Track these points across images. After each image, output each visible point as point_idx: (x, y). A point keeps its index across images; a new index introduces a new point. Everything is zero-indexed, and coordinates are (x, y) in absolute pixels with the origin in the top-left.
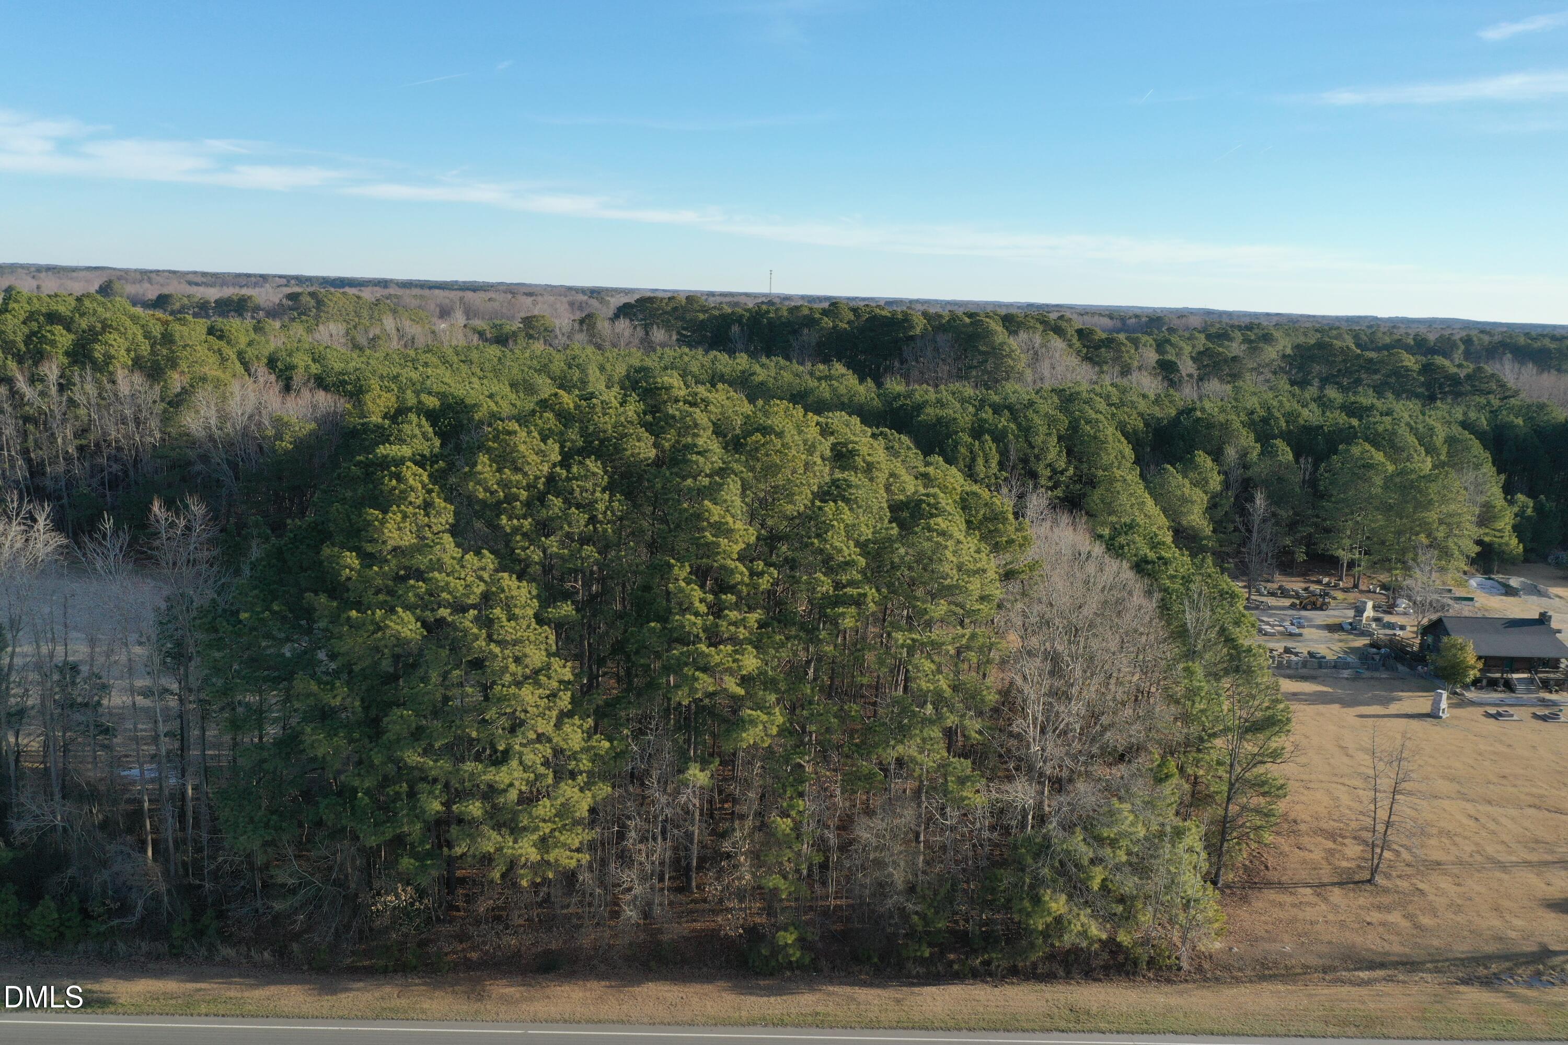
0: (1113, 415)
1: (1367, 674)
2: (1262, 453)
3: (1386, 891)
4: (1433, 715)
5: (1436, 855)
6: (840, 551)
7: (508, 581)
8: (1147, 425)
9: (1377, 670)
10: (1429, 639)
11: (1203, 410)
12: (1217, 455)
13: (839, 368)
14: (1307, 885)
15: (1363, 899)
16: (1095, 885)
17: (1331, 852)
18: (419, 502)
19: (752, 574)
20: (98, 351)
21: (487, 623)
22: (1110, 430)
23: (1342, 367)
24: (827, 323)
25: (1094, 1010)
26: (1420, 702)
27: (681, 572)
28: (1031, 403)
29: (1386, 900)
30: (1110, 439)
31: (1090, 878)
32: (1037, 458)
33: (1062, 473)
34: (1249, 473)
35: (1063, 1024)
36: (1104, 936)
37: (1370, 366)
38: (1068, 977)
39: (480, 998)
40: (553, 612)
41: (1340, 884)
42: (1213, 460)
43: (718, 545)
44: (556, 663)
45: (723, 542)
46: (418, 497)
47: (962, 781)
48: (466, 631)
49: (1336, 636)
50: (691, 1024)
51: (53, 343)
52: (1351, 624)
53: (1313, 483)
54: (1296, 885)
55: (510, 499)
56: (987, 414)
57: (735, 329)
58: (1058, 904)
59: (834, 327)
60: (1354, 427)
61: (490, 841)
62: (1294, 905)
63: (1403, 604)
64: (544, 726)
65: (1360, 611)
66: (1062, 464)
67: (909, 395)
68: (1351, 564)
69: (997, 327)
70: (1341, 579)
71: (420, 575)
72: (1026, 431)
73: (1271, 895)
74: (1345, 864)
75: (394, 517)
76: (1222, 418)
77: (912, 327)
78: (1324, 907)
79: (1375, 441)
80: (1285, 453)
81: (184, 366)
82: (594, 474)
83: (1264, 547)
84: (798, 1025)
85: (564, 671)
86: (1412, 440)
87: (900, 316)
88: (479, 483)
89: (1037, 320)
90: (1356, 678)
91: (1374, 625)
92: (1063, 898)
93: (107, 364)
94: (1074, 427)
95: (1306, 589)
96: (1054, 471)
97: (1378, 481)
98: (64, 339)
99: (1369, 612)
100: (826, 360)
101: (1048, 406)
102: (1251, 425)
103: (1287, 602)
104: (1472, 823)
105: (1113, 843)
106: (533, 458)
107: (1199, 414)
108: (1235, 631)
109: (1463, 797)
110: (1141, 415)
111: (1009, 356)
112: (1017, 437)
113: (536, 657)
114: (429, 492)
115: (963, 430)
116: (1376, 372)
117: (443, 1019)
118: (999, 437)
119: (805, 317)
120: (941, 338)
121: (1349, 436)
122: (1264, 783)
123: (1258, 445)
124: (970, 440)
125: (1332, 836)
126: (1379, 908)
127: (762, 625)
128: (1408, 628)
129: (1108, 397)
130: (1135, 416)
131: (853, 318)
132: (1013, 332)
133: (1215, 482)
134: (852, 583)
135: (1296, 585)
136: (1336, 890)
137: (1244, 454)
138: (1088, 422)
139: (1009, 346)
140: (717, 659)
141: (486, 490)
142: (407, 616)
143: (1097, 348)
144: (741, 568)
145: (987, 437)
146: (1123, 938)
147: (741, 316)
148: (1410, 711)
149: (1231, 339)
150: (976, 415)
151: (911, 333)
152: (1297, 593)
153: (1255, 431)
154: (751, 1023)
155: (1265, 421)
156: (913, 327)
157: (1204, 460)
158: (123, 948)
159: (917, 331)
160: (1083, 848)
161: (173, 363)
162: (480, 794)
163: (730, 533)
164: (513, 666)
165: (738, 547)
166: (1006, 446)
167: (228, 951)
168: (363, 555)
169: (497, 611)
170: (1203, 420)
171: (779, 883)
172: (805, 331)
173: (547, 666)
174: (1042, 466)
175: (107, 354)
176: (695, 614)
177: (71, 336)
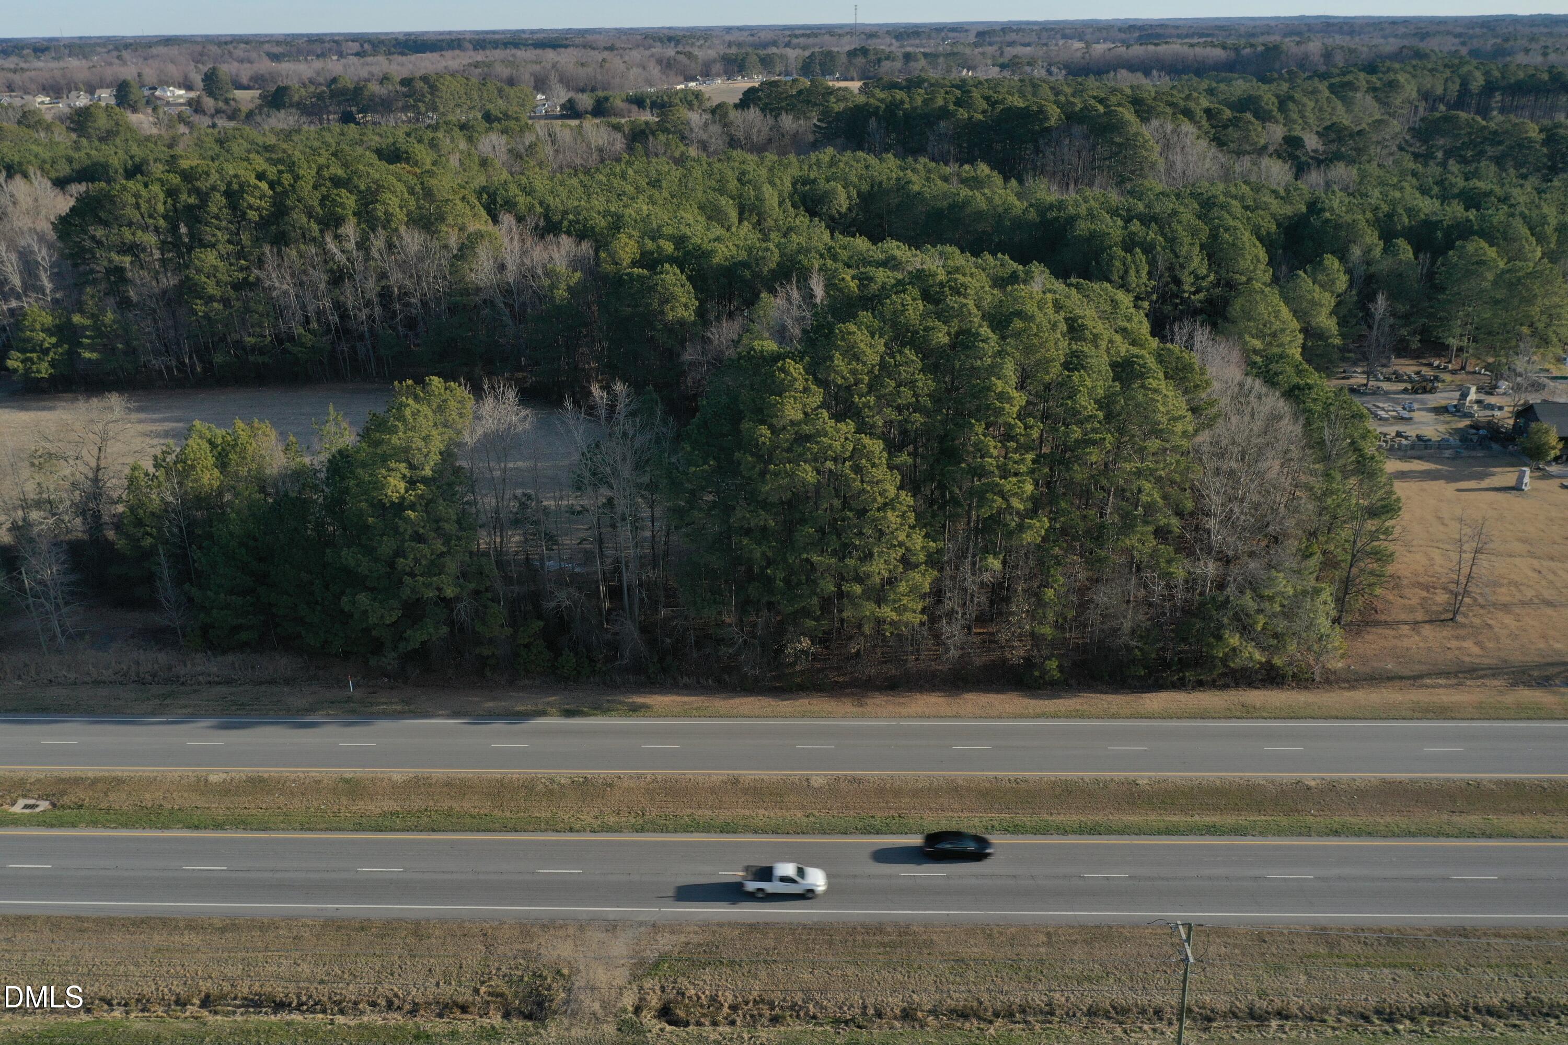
0: (1249, 218)
1: (1465, 453)
2: (1385, 250)
3: (1463, 626)
4: (1517, 488)
5: (1505, 599)
6: (1086, 408)
7: (866, 440)
8: (1279, 225)
9: (1474, 449)
10: (1521, 421)
11: (1331, 209)
12: (1343, 257)
13: (984, 169)
14: (1406, 623)
15: (1447, 632)
16: (1259, 627)
17: (1424, 599)
18: (801, 388)
19: (1026, 427)
20: (380, 210)
21: (857, 469)
22: (1246, 236)
23: (1466, 140)
24: (962, 114)
25: (1258, 705)
26: (1506, 476)
27: (979, 428)
28: (1173, 215)
29: (1462, 632)
30: (1247, 245)
31: (1256, 623)
32: (1182, 267)
33: (1203, 278)
34: (1372, 269)
35: (1238, 714)
36: (1264, 660)
37: (1494, 138)
38: (1237, 685)
39: (861, 705)
40: (898, 460)
41: (1430, 622)
42: (1340, 262)
43: (1003, 409)
44: (903, 493)
45: (1007, 406)
46: (799, 385)
47: (1169, 562)
48: (846, 476)
49: (1442, 418)
50: (1000, 717)
52: (1455, 406)
53: (1430, 275)
54: (1398, 623)
55: (858, 382)
57: (872, 122)
58: (1234, 640)
59: (971, 118)
60: (1470, 221)
61: (869, 608)
62: (1395, 637)
63: (1504, 385)
64: (902, 537)
65: (1464, 396)
66: (1203, 271)
67: (1061, 205)
68: (1460, 349)
69: (1128, 114)
70: (1450, 362)
71: (808, 438)
72: (1172, 241)
73: (1380, 630)
74: (1435, 608)
75: (788, 399)
76: (1348, 218)
77: (1047, 119)
78: (1417, 638)
79: (1488, 235)
80: (1405, 250)
82: (912, 360)
83: (1382, 340)
84: (1067, 717)
85: (907, 499)
86: (1525, 231)
87: (1035, 107)
89: (1167, 102)
90: (1456, 457)
91: (1475, 407)
92: (1238, 635)
94: (1214, 236)
95: (1418, 373)
96: (1197, 277)
97: (1490, 276)
99: (1473, 395)
100: (970, 160)
101: (1188, 213)
102: (1376, 222)
103: (1401, 386)
104: (1535, 575)
105: (1271, 599)
106: (869, 351)
107: (1327, 215)
109: (1532, 555)
110: (1273, 216)
111: (1143, 147)
112: (1164, 248)
113: (892, 491)
114: (807, 380)
115: (1116, 245)
117: (844, 717)
118: (1148, 249)
119: (940, 108)
120: (1077, 130)
121: (1464, 232)
122: (1376, 553)
123: (1381, 242)
124: (1123, 254)
125: (1426, 588)
126: (1457, 638)
127: (1034, 462)
128: (1506, 409)
129: (1242, 199)
130: (1269, 218)
131: (986, 106)
132: (1145, 120)
133: (1342, 282)
135: (1408, 368)
136: (1427, 626)
137: (1368, 250)
138: (1226, 229)
139: (1143, 135)
140: (1008, 487)
141: (843, 377)
142: (807, 467)
143: (1225, 127)
144: (1020, 424)
145: (1138, 250)
146: (1277, 661)
147: (878, 108)
148: (1497, 485)
150: (1125, 228)
151: (1046, 125)
152: (1410, 377)
153: (1378, 227)
154: (1037, 716)
155: (1389, 216)
156: (1049, 119)
157: (1332, 262)
158: (619, 680)
159: (1052, 122)
160: (1251, 603)
161: (442, 218)
162: (859, 579)
163: (1010, 400)
164: (879, 498)
165: (1016, 409)
166: (1154, 257)
167: (686, 680)
168: (772, 427)
169: (864, 461)
170: (1330, 220)
171: (1047, 630)
172: (942, 124)
173: (897, 496)
174: (1186, 273)
175: (386, 213)
176: (991, 457)
177: (354, 197)
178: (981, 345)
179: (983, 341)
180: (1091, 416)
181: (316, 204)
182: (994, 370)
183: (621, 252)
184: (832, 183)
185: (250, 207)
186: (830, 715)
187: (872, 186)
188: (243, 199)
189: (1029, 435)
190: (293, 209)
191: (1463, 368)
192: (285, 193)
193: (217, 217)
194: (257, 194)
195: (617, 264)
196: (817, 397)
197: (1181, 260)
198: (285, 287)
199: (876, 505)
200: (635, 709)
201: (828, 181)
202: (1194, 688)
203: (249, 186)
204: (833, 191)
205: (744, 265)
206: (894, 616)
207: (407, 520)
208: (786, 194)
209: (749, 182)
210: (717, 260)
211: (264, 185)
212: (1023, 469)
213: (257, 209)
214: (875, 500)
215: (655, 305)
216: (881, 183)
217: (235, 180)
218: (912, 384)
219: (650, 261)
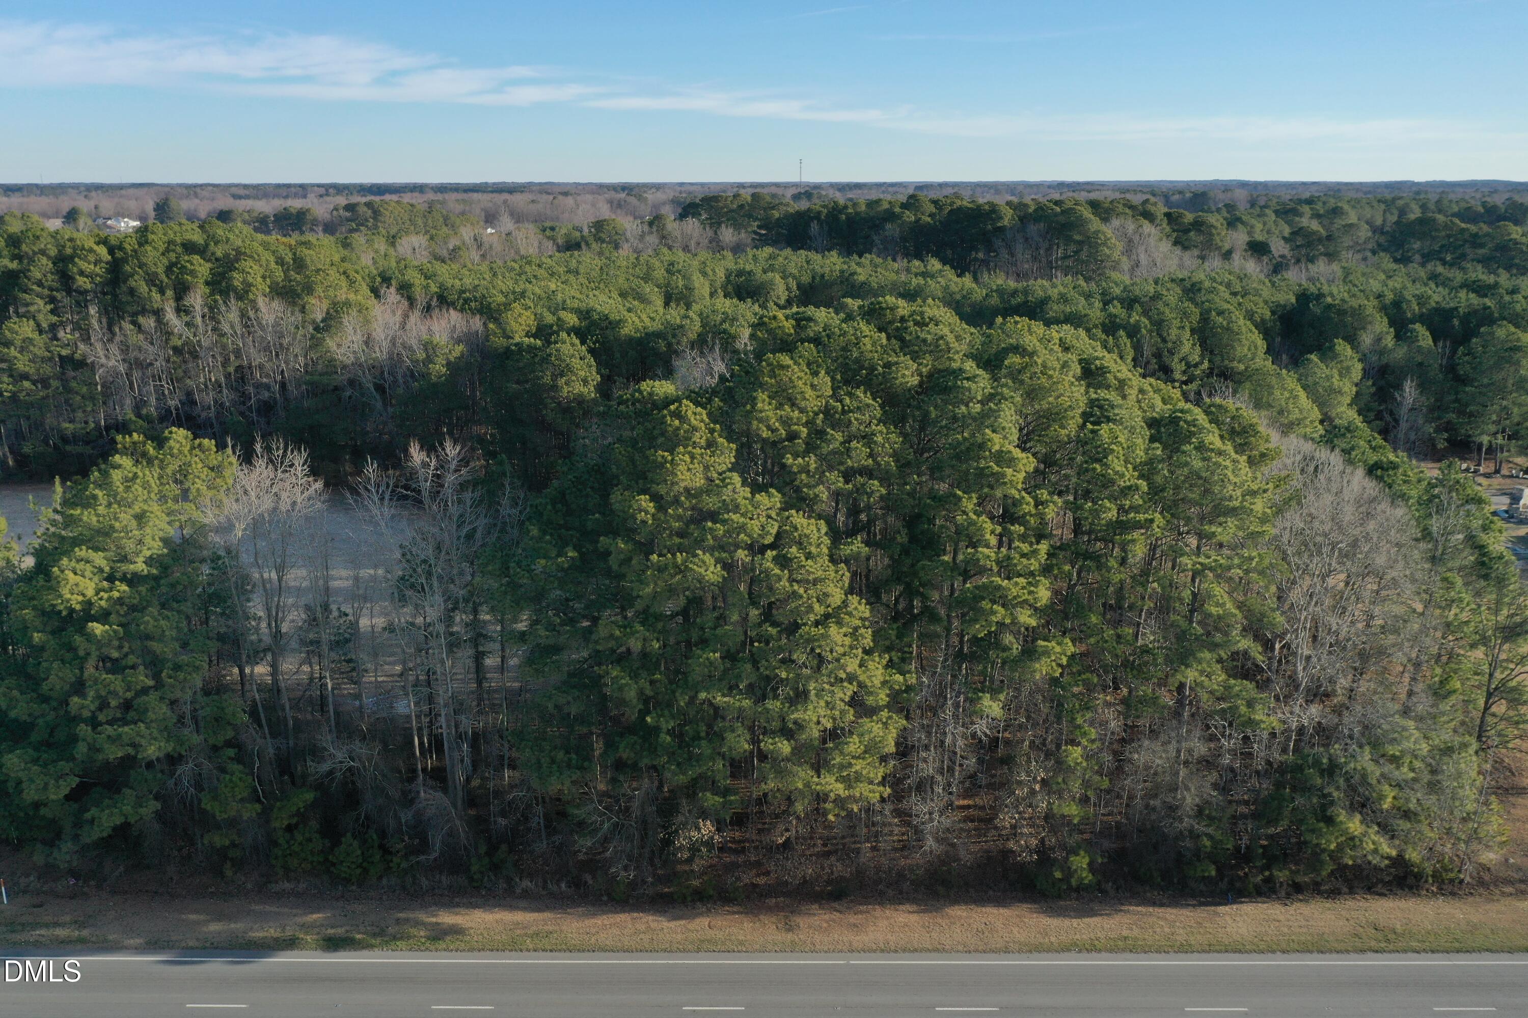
0: (1240, 304)
2: (1398, 338)
6: (1122, 476)
7: (798, 519)
8: (1273, 313)
11: (1332, 295)
12: (1353, 343)
13: (935, 264)
16: (1386, 804)
18: (703, 442)
19: (1038, 503)
20: (237, 279)
21: (783, 561)
22: (1241, 322)
23: (1446, 242)
24: (909, 216)
25: (1399, 928)
27: (969, 503)
28: (1157, 297)
30: (1244, 329)
31: (1382, 797)
32: (1171, 353)
33: (1196, 366)
34: (1385, 360)
35: (1374, 944)
36: (1394, 853)
37: (1475, 241)
38: (1352, 892)
39: (790, 929)
40: (846, 550)
42: (1352, 348)
43: (1004, 475)
44: (854, 600)
45: (1009, 471)
46: (700, 437)
47: (1249, 705)
48: (767, 572)
50: (1007, 951)
51: (193, 273)
52: (1506, 512)
53: (1451, 369)
55: (792, 436)
56: (1116, 309)
57: (814, 227)
58: (1355, 825)
59: (917, 221)
60: (1489, 307)
61: (802, 777)
64: (852, 665)
65: (1516, 498)
66: (1195, 358)
67: (1026, 292)
68: (1491, 449)
69: (1087, 213)
70: (1481, 464)
71: (713, 516)
72: (1159, 325)
73: (1527, 801)
75: (682, 457)
76: (1354, 303)
79: (1515, 321)
80: (1424, 337)
81: (319, 290)
82: (868, 406)
84: (1111, 951)
85: (860, 608)
87: (987, 207)
88: (760, 420)
89: (1124, 205)
92: (1359, 818)
93: (247, 292)
94: (1205, 318)
96: (1188, 365)
98: (202, 268)
99: (1526, 500)
100: (919, 256)
102: (1383, 308)
105: (1395, 760)
106: (809, 393)
107: (1328, 300)
108: (1484, 538)
110: (1266, 302)
111: (1105, 244)
112: (1150, 331)
113: (837, 596)
114: (712, 431)
115: (1096, 326)
116: (1482, 246)
118: (1133, 332)
119: (886, 211)
120: (1033, 229)
121: (1486, 318)
123: (1392, 330)
124: (1104, 337)
127: (1050, 555)
129: (1229, 285)
130: (1262, 305)
131: (934, 210)
132: (1105, 219)
133: (1357, 370)
134: (1135, 509)
137: (1379, 338)
138: (1220, 313)
139: (1104, 233)
140: (1015, 591)
141: (769, 428)
142: (707, 558)
143: (1186, 231)
144: (1028, 498)
145: (1121, 333)
146: (1413, 855)
147: (819, 213)
149: (1301, 215)
150: (1103, 310)
151: (999, 224)
153: (1386, 314)
154: (1065, 949)
155: (1396, 303)
156: (1001, 218)
157: (1343, 347)
158: (425, 883)
159: (1006, 222)
160: (1371, 767)
161: (309, 289)
162: (788, 733)
163: (1011, 462)
164: (816, 606)
165: (1021, 476)
166: (1138, 341)
167: (526, 883)
168: (656, 498)
169: (794, 550)
170: (1334, 306)
171: (1072, 810)
172: (888, 226)
173: (845, 603)
174: (1176, 360)
175: (245, 282)
176: (987, 546)
177: (209, 265)
178: (966, 384)
179: (968, 379)
180: (1129, 488)
181: (160, 270)
182: (987, 418)
183: (513, 324)
184: (770, 274)
185: (82, 273)
186: (741, 948)
187: (813, 278)
188: (74, 264)
189: (1041, 516)
190: (132, 275)
191: (1497, 471)
192: (125, 260)
193: (40, 284)
194: (91, 258)
195: (509, 337)
196: (727, 456)
197: (1170, 345)
198: (112, 363)
199: (812, 617)
200: (439, 935)
201: (765, 271)
202: (1288, 896)
203: (83, 249)
204: (771, 282)
205: (658, 335)
206: (839, 789)
207: (90, 637)
208: (718, 284)
209: (679, 271)
210: (627, 330)
211: (102, 251)
212: (1034, 565)
213: (90, 276)
214: (810, 609)
215: (547, 379)
216: (823, 276)
217: (69, 244)
218: (867, 438)
219: (544, 332)
